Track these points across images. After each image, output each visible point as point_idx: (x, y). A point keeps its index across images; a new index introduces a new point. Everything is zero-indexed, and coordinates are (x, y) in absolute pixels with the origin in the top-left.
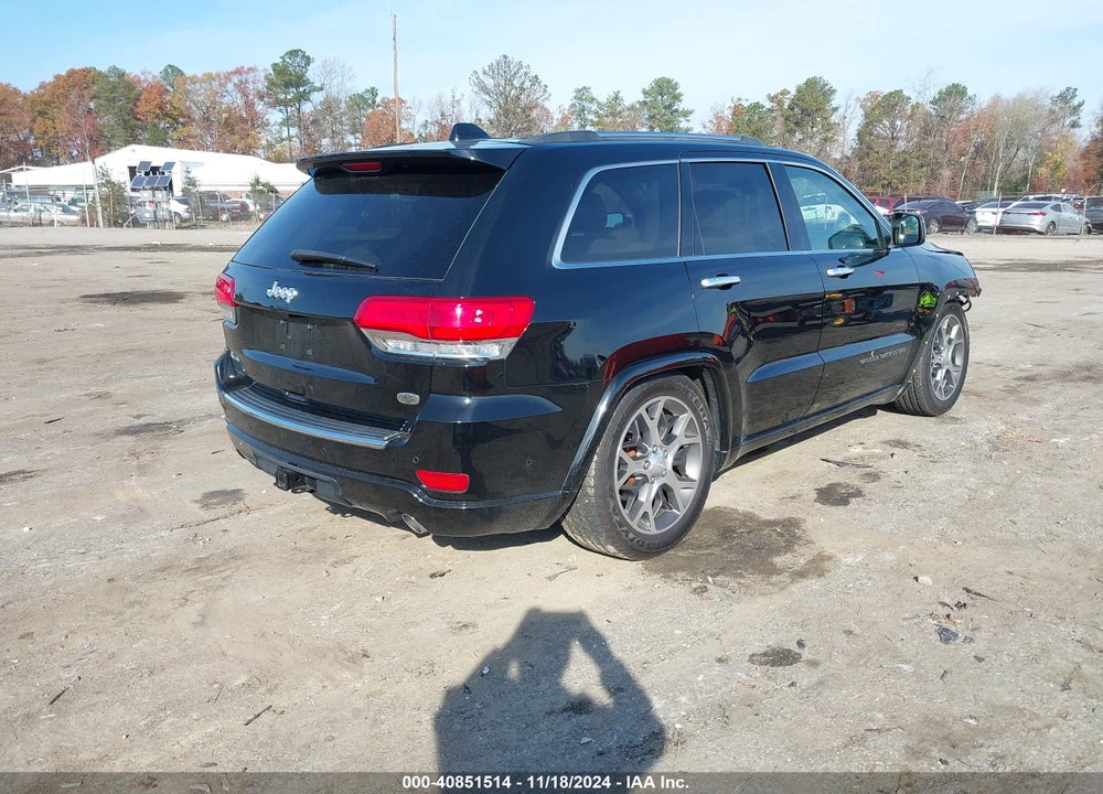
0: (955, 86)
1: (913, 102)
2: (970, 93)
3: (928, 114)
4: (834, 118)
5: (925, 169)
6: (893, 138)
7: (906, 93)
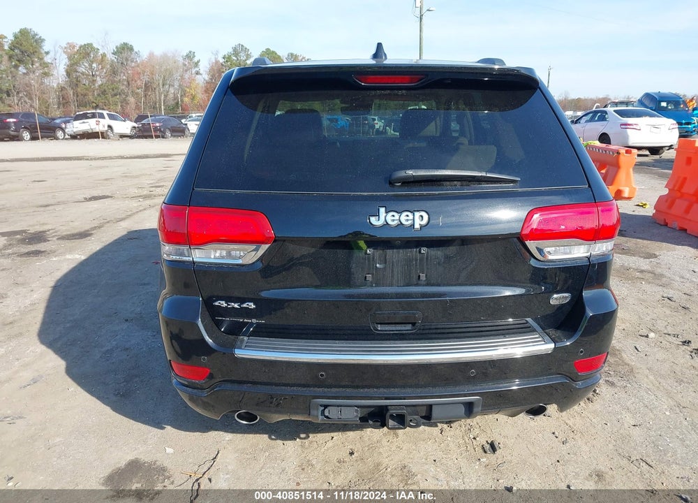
0: (125, 44)
1: (101, 52)
2: (136, 49)
3: (112, 61)
4: (48, 59)
5: (118, 97)
6: (93, 75)
7: (95, 46)
